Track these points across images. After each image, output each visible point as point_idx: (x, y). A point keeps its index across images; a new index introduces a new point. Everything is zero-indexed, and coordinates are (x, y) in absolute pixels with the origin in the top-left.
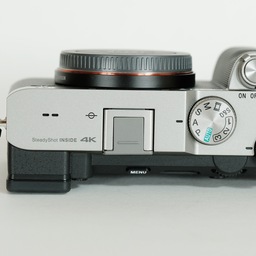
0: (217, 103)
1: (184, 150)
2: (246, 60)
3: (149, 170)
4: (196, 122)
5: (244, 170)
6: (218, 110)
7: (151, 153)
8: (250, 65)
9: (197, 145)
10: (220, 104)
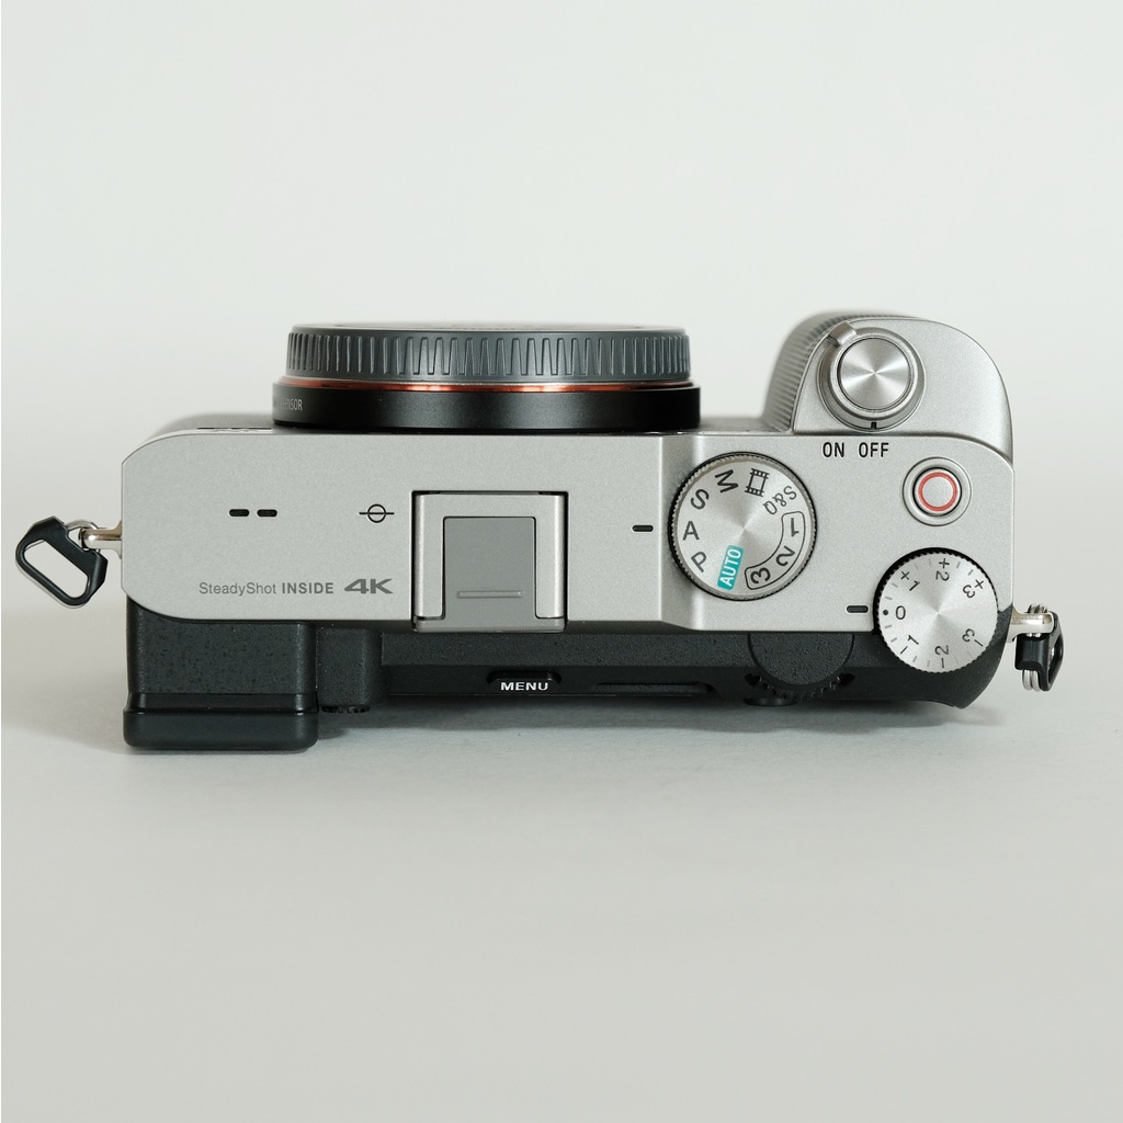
0: (754, 473)
1: (658, 616)
2: (844, 341)
3: (557, 678)
4: (692, 530)
5: (846, 678)
6: (759, 493)
7: (559, 625)
8: (855, 358)
9: (700, 600)
10: (765, 476)
